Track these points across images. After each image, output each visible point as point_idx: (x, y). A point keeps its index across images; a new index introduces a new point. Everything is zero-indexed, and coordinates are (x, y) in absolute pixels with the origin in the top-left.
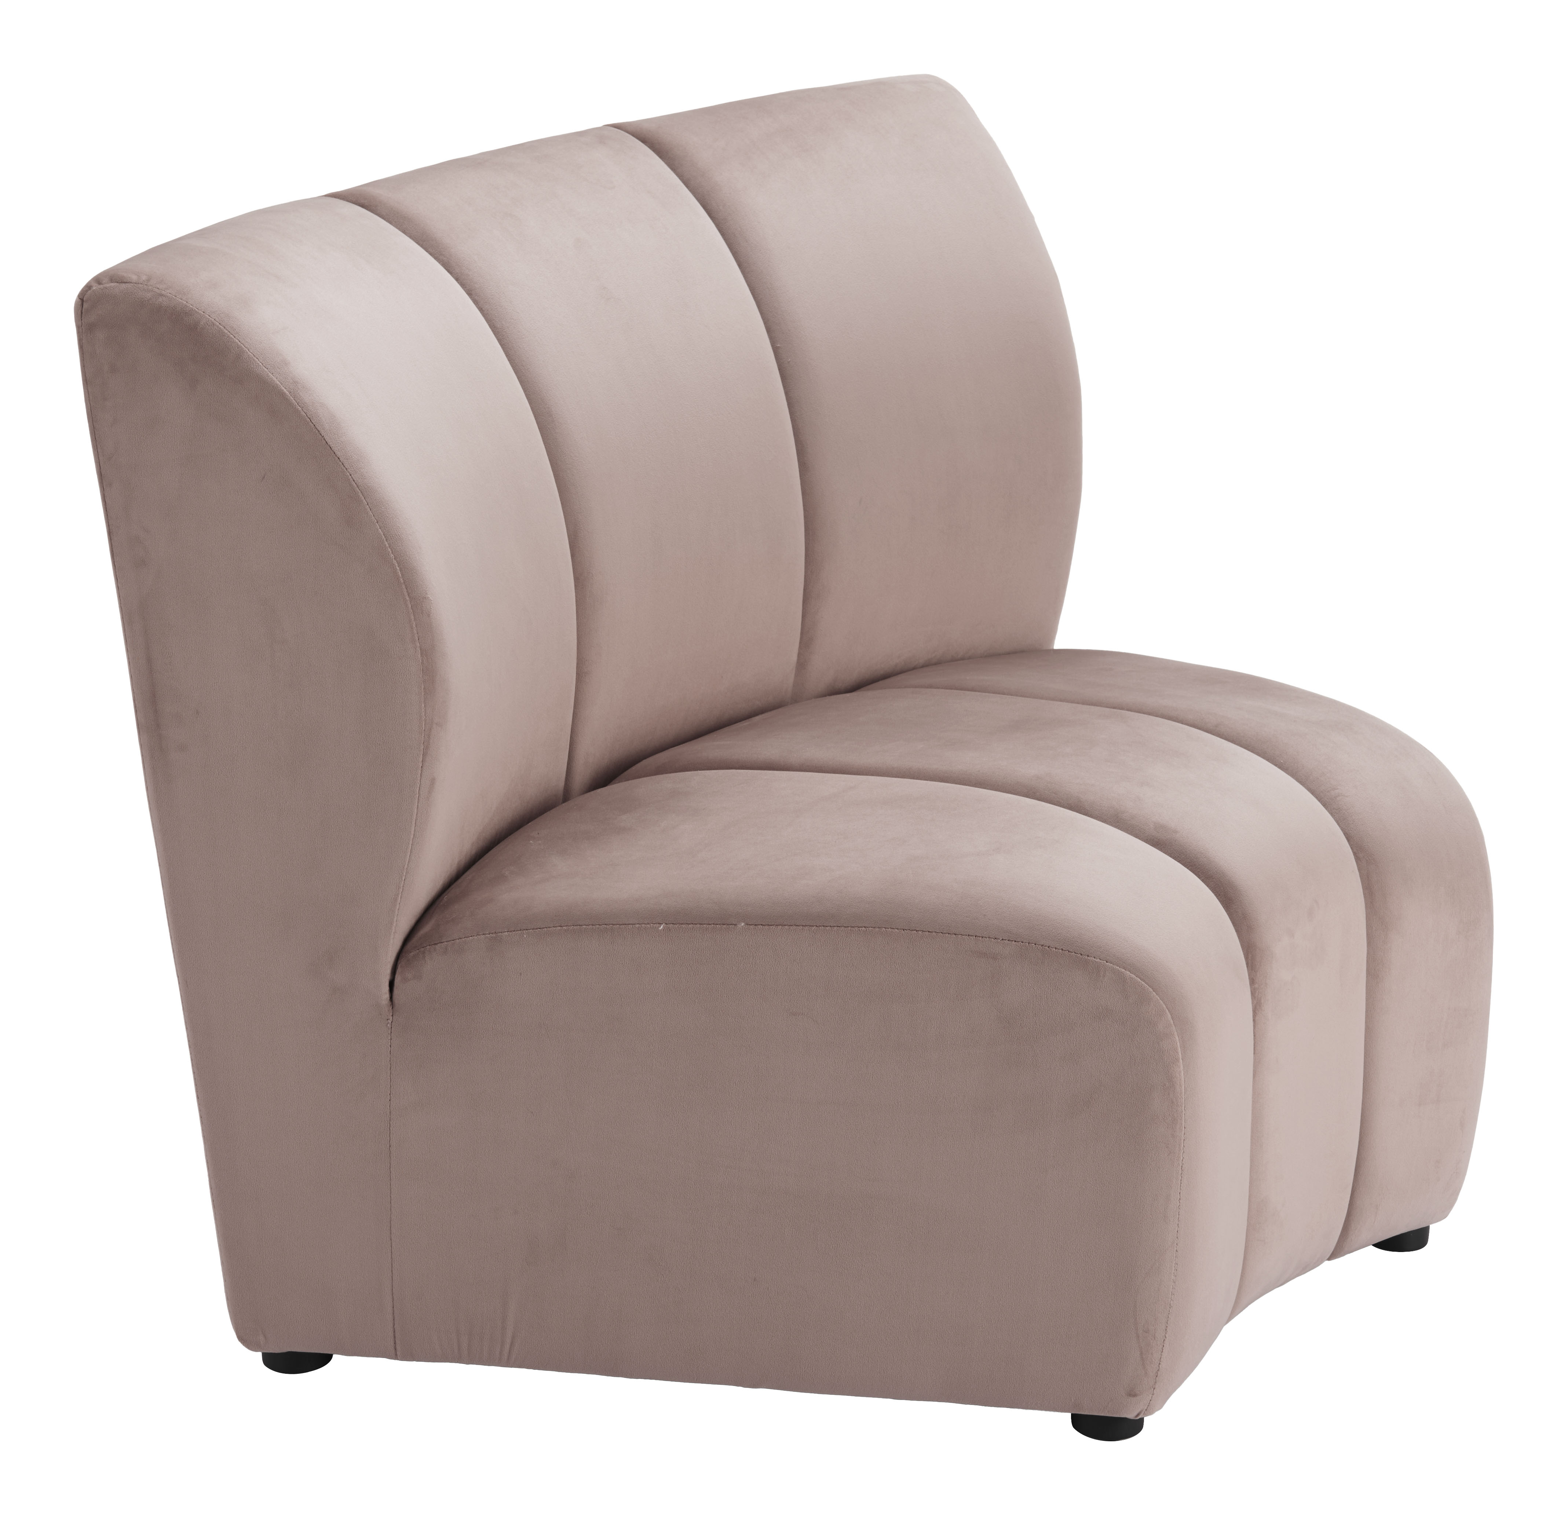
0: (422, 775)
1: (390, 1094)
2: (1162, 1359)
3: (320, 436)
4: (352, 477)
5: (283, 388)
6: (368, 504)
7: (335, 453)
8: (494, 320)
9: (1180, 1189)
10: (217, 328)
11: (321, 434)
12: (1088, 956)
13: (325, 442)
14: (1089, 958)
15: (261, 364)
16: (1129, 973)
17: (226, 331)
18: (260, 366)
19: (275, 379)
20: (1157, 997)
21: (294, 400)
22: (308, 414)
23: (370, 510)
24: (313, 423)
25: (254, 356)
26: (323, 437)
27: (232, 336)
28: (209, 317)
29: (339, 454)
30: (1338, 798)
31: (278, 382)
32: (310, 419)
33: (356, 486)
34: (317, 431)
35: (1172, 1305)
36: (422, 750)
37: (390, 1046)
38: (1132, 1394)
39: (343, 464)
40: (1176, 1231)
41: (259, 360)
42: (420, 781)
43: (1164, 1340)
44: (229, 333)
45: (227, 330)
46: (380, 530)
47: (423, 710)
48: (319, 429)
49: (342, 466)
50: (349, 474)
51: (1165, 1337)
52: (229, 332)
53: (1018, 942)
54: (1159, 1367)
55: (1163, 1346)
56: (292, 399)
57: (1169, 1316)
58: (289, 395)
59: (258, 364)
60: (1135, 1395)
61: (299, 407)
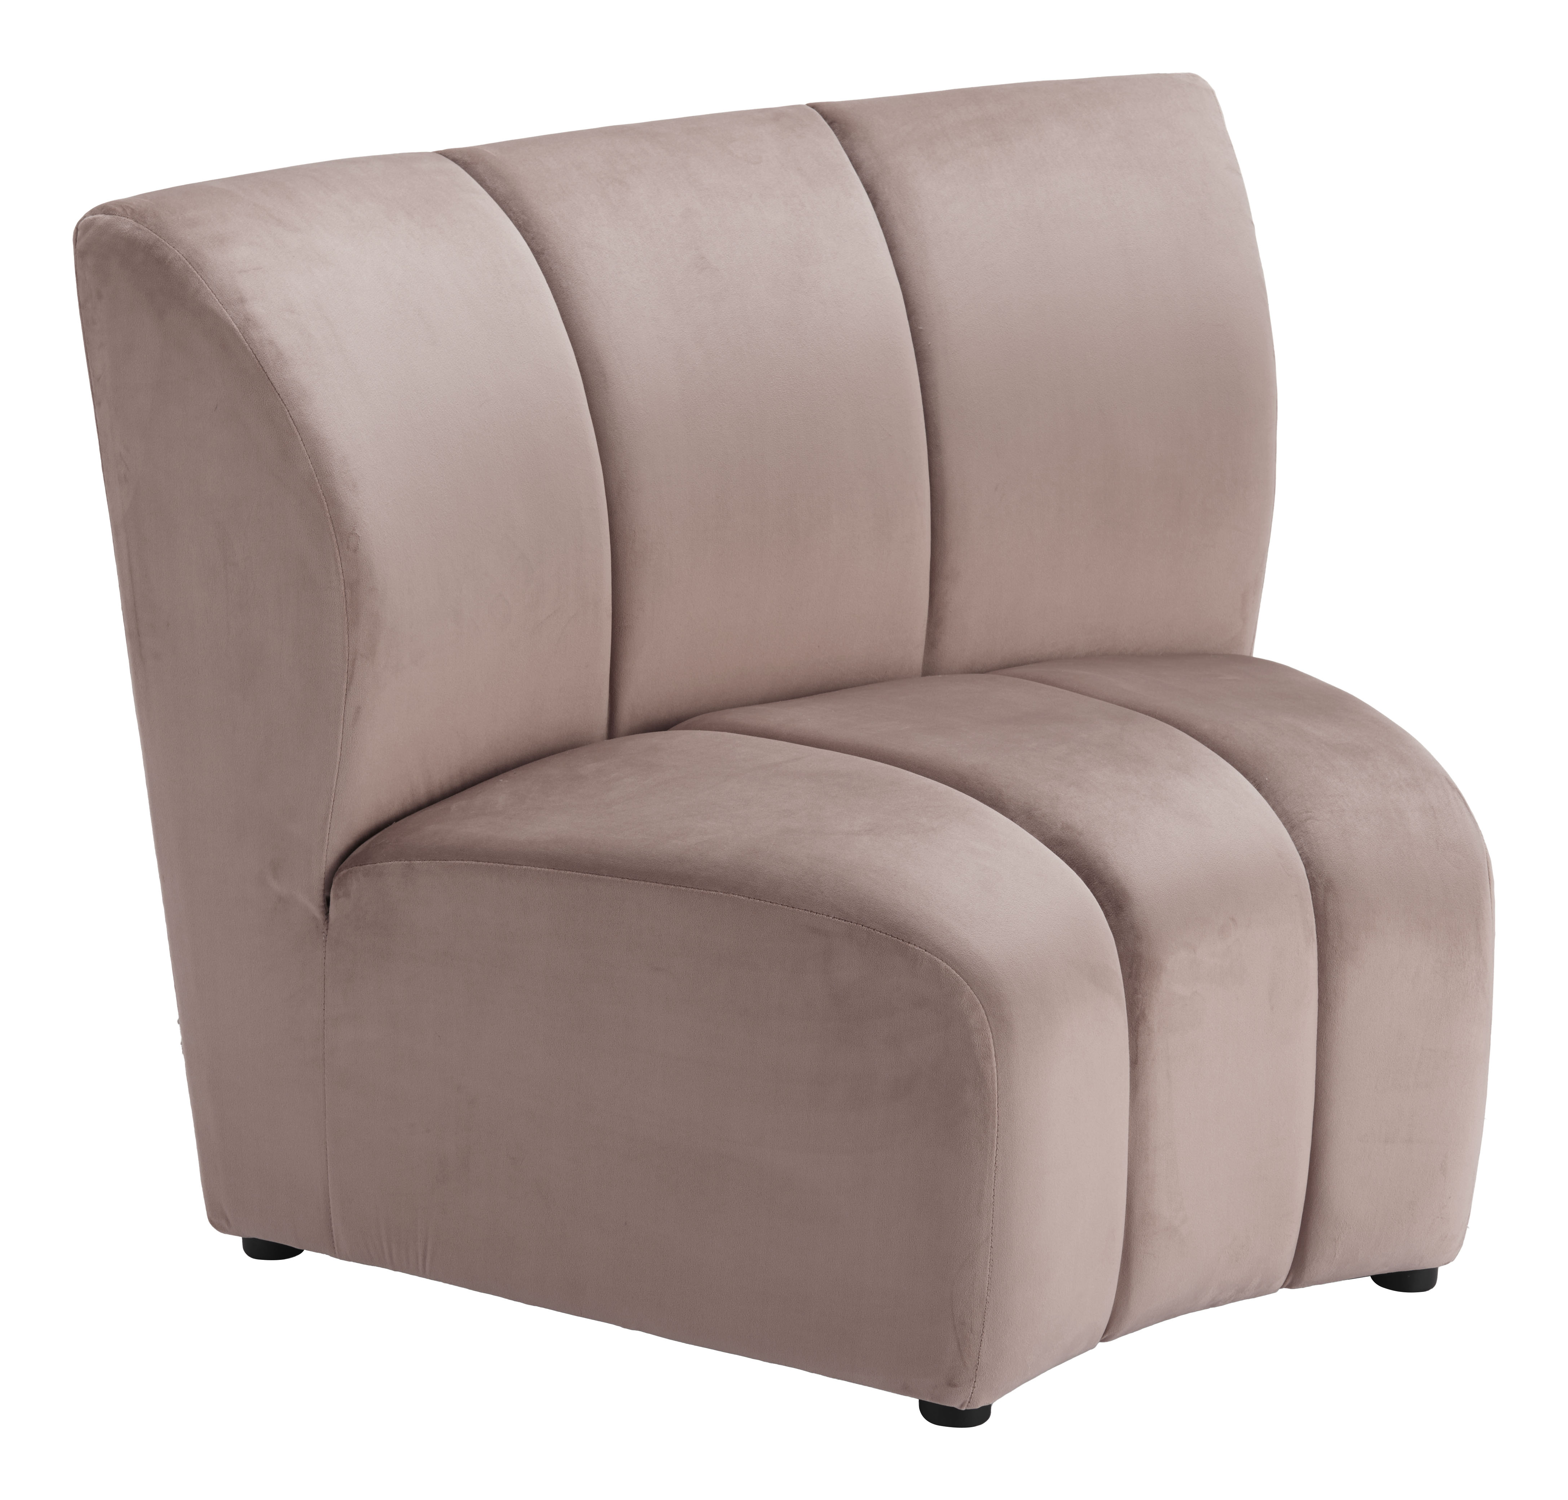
0: (347, 703)
1: (324, 1004)
2: (981, 1353)
3: (263, 372)
4: (289, 414)
5: (234, 324)
6: (302, 440)
7: (275, 389)
8: (561, 280)
9: (994, 1185)
10: (182, 263)
11: (264, 371)
12: (909, 943)
13: (267, 377)
14: (909, 945)
15: (217, 300)
16: (945, 964)
17: (191, 267)
18: (216, 301)
19: (228, 315)
20: (971, 991)
21: (242, 337)
22: (254, 351)
23: (304, 445)
24: (257, 359)
25: (212, 292)
26: (266, 373)
27: (195, 271)
28: (178, 253)
29: (278, 389)
30: (1308, 822)
31: (230, 318)
32: (255, 355)
33: (292, 422)
34: (261, 367)
35: (988, 1301)
36: (346, 678)
37: (325, 958)
38: (951, 1384)
39: (282, 400)
40: (991, 1228)
41: (216, 296)
42: (345, 708)
43: (982, 1335)
44: (193, 269)
45: (192, 265)
46: (311, 465)
47: (347, 640)
48: (263, 365)
49: (282, 402)
50: (287, 410)
51: (983, 1332)
52: (193, 267)
53: (848, 921)
54: (978, 1360)
55: (981, 1340)
56: (241, 335)
57: (986, 1311)
58: (239, 331)
59: (214, 299)
60: (955, 1386)
61: (246, 343)
